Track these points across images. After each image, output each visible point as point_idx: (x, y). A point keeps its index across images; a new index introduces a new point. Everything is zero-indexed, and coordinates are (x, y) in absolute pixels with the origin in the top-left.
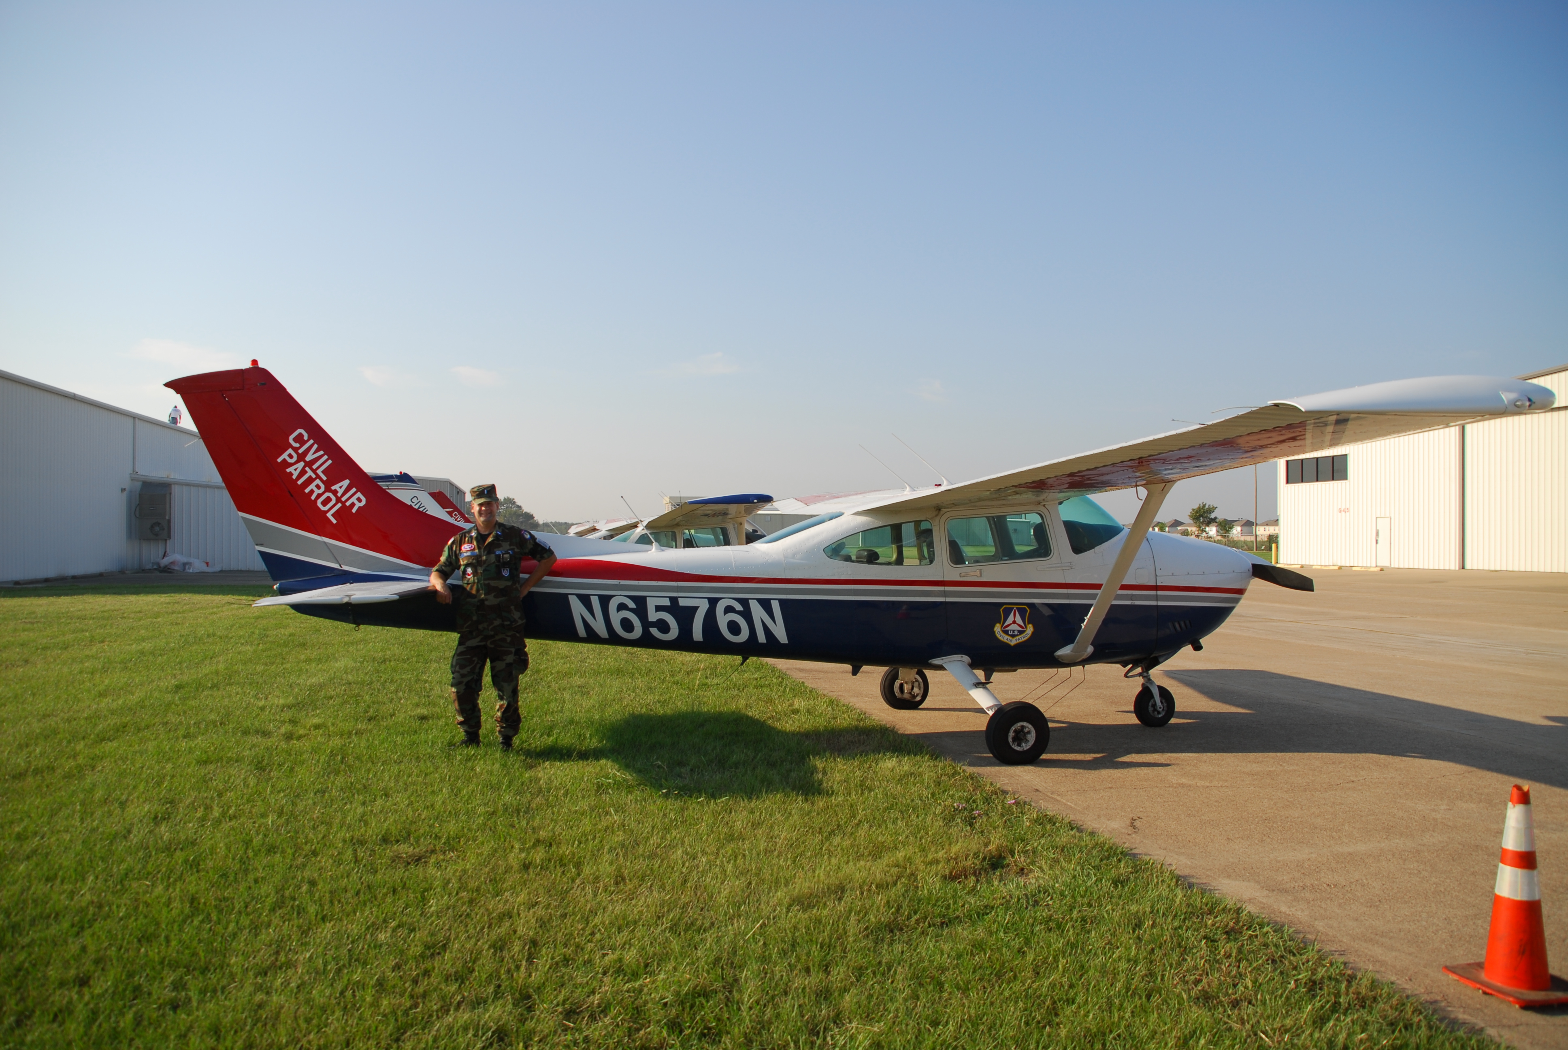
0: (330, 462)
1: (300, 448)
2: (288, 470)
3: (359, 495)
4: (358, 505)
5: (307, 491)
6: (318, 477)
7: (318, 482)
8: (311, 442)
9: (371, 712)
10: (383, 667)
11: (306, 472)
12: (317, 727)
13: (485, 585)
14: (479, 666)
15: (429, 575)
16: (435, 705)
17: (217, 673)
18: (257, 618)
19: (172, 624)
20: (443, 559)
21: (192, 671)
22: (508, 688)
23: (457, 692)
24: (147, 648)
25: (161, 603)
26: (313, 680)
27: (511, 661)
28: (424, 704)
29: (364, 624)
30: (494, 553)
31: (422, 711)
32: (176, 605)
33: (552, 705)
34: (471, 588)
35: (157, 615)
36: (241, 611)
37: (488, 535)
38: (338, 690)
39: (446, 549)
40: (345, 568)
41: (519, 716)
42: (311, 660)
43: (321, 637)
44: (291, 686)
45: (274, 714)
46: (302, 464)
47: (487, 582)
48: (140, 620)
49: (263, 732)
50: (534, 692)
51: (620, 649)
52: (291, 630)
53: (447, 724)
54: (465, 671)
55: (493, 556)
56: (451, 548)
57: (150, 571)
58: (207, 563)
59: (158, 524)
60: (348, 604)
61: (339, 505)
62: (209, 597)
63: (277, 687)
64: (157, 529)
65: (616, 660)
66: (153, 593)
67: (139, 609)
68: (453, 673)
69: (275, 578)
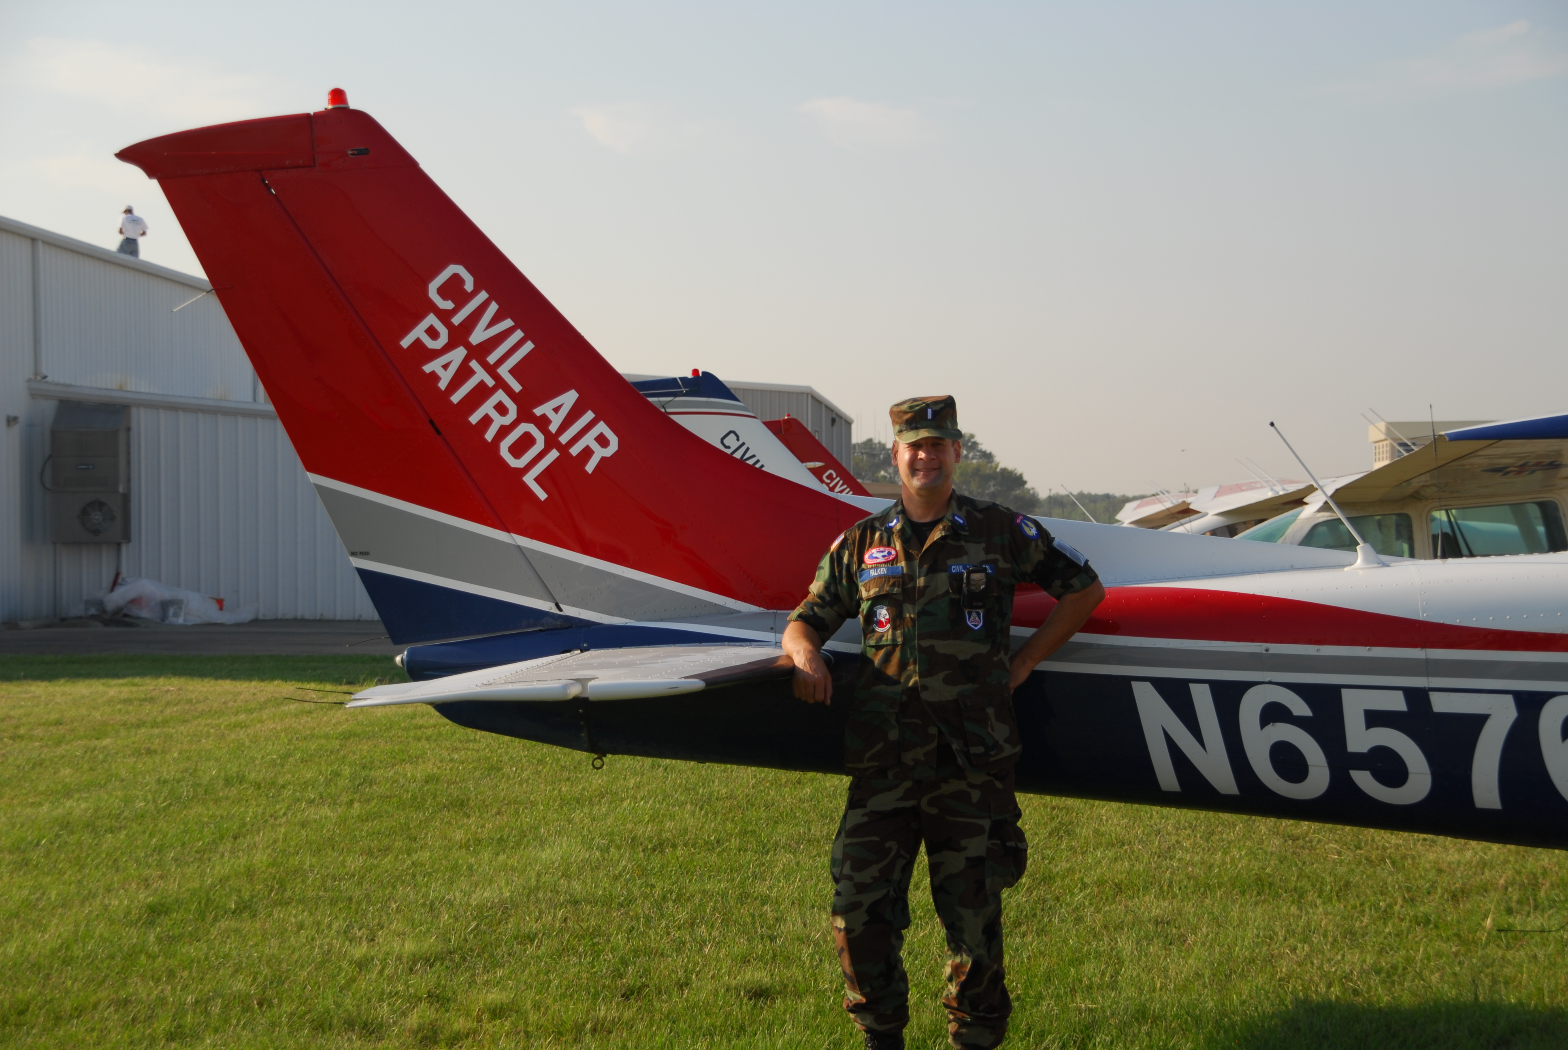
0: (529, 346)
1: (454, 312)
2: (428, 368)
3: (602, 428)
4: (600, 453)
5: (475, 418)
6: (501, 383)
7: (500, 396)
8: (483, 296)
9: (630, 978)
10: (656, 861)
11: (471, 373)
12: (497, 1012)
13: (921, 649)
14: (901, 863)
15: (779, 629)
16: (788, 960)
17: (250, 873)
18: (347, 736)
19: (137, 753)
20: (816, 587)
21: (189, 871)
22: (973, 923)
23: (848, 930)
24: (77, 812)
25: (111, 702)
26: (486, 894)
27: (982, 852)
28: (761, 958)
29: (614, 752)
30: (947, 569)
31: (758, 975)
32: (148, 707)
33: (1089, 968)
34: (887, 659)
35: (100, 731)
36: (304, 719)
37: (932, 525)
38: (548, 919)
39: (825, 563)
40: (569, 611)
41: (1004, 993)
42: (478, 842)
43: (503, 785)
44: (432, 908)
45: (390, 979)
46: (459, 354)
47: (926, 643)
48: (59, 743)
49: (365, 1025)
50: (1041, 932)
51: (1264, 825)
52: (430, 768)
53: (819, 1011)
54: (865, 876)
55: (943, 577)
56: (836, 560)
57: (80, 621)
58: (220, 602)
59: (101, 504)
60: (579, 702)
61: (554, 454)
62: (227, 685)
63: (398, 910)
64: (96, 517)
65: (1251, 853)
66: (89, 675)
67: (54, 717)
68: (836, 880)
69: (398, 638)
